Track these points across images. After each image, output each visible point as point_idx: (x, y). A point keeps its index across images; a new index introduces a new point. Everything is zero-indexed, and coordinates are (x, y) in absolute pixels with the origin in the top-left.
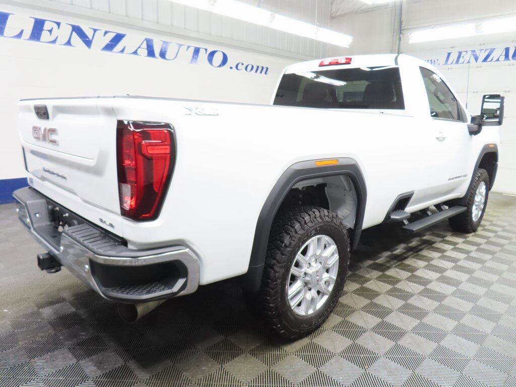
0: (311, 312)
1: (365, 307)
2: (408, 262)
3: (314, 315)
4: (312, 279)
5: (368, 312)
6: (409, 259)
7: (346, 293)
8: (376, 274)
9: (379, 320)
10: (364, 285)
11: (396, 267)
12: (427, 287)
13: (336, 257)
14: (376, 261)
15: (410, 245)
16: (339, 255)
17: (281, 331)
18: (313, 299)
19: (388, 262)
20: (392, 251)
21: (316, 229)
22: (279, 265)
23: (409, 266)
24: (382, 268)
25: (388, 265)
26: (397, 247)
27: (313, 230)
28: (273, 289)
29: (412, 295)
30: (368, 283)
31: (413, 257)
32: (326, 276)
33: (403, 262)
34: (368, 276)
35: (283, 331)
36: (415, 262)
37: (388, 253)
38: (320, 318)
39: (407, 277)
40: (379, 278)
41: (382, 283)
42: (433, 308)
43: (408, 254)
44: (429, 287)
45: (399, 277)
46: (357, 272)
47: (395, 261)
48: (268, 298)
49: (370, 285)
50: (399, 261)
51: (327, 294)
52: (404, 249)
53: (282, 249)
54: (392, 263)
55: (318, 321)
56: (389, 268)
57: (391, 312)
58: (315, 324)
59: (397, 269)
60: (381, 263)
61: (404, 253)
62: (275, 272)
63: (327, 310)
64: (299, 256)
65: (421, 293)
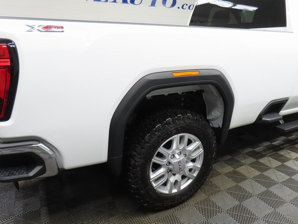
0: (174, 191)
1: (230, 189)
2: (282, 153)
3: (177, 194)
4: (174, 167)
5: (231, 194)
6: (284, 150)
7: (220, 174)
8: (251, 160)
9: (237, 203)
10: (237, 169)
11: (270, 156)
12: (292, 177)
13: (201, 150)
14: (255, 150)
15: (290, 138)
16: (204, 149)
17: (144, 204)
18: (176, 182)
19: (265, 151)
20: (271, 143)
21: (177, 129)
22: (139, 156)
23: (282, 156)
24: (258, 155)
25: (264, 153)
26: (277, 139)
27: (174, 129)
28: (133, 174)
29: (275, 183)
30: (241, 167)
31: (288, 149)
32: (190, 165)
33: (278, 152)
34: (243, 161)
35: (146, 205)
36: (289, 153)
37: (267, 144)
38: (184, 196)
39: (277, 166)
40: (252, 165)
41: (253, 169)
42: (291, 198)
43: (285, 146)
44: (293, 177)
45: (270, 166)
46: (235, 158)
47: (271, 151)
48: (130, 180)
49: (241, 170)
50: (275, 151)
51: (192, 179)
52: (283, 141)
53: (141, 144)
54: (268, 152)
55: (181, 199)
56: (264, 156)
57: (251, 196)
58: (178, 200)
59: (270, 158)
60: (258, 151)
61: (282, 145)
62: (135, 161)
63: (191, 191)
64: (161, 149)
65: (284, 183)
